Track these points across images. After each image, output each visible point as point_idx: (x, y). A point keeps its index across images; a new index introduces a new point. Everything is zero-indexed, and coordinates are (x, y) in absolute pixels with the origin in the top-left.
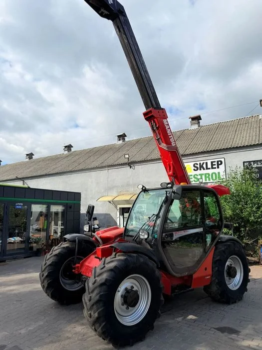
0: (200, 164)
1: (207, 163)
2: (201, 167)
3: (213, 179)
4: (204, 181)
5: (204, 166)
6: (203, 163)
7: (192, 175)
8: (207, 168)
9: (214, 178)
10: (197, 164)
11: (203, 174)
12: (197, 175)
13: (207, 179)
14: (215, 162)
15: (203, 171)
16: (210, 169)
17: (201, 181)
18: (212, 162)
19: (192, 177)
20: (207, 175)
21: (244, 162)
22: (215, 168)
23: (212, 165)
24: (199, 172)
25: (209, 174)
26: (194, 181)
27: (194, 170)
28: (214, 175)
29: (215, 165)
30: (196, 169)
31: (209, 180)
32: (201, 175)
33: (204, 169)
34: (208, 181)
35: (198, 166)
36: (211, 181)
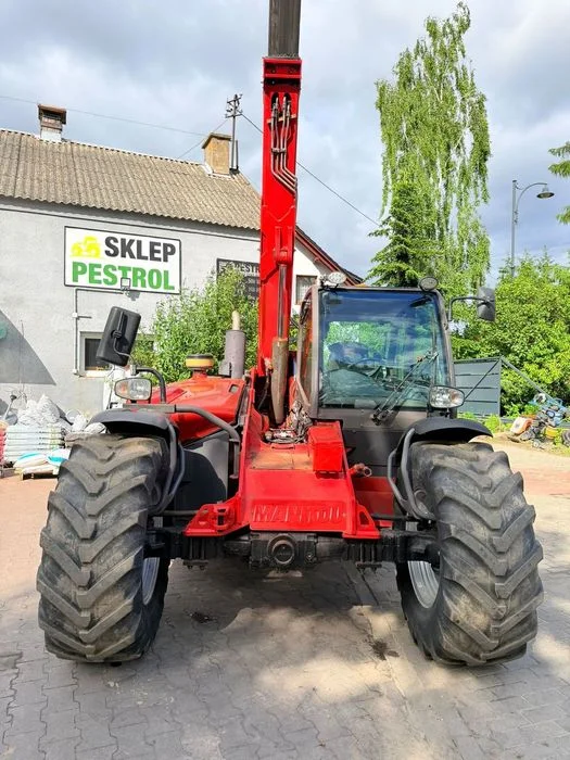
0: (123, 241)
1: (139, 243)
2: (126, 249)
3: (152, 286)
4: (132, 288)
5: (134, 248)
6: (131, 242)
7: (99, 266)
8: (140, 257)
9: (155, 282)
10: (116, 241)
11: (129, 269)
12: (114, 269)
13: (139, 282)
14: (159, 244)
15: (128, 262)
16: (146, 258)
17: (126, 283)
18: (152, 245)
19: (101, 270)
20: (139, 274)
21: (218, 260)
22: (159, 259)
23: (153, 251)
24: (118, 261)
25: (143, 272)
26: (106, 281)
27: (107, 253)
28: (155, 275)
29: (159, 252)
30: (112, 251)
31: (143, 285)
32: (124, 269)
33: (132, 256)
34: (139, 288)
35: (119, 245)
36: (148, 288)
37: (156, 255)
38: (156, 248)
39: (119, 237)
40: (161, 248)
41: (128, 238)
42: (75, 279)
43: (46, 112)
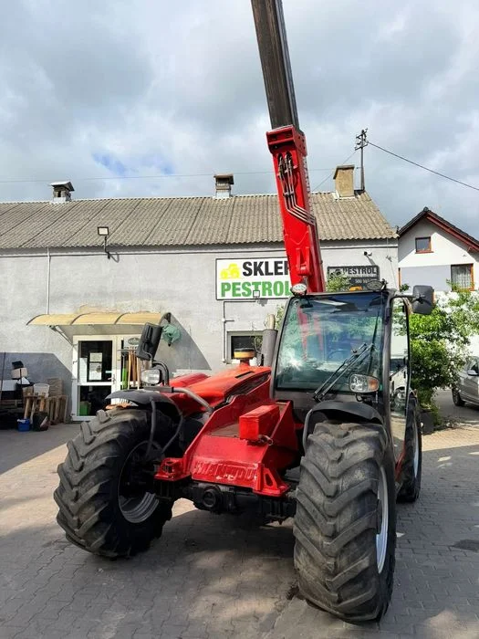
0: (255, 263)
1: (267, 263)
2: (257, 269)
3: (276, 294)
4: (261, 297)
5: (263, 268)
6: (261, 263)
7: (239, 284)
8: (268, 273)
9: (278, 291)
10: (250, 264)
11: (260, 283)
12: (249, 285)
13: (267, 292)
14: (281, 262)
15: (259, 278)
16: (272, 274)
17: (256, 294)
18: (276, 263)
19: (240, 287)
20: (267, 286)
21: (328, 268)
22: (281, 274)
23: (276, 268)
24: (252, 278)
25: (269, 284)
26: (244, 294)
27: (245, 274)
28: (278, 285)
29: (281, 268)
30: (247, 272)
31: (270, 294)
32: (256, 284)
33: (262, 274)
34: (267, 296)
35: (252, 267)
36: (274, 296)
37: (279, 271)
38: (279, 265)
39: (252, 261)
40: (283, 265)
41: (258, 261)
42: (223, 295)
43: (220, 179)
